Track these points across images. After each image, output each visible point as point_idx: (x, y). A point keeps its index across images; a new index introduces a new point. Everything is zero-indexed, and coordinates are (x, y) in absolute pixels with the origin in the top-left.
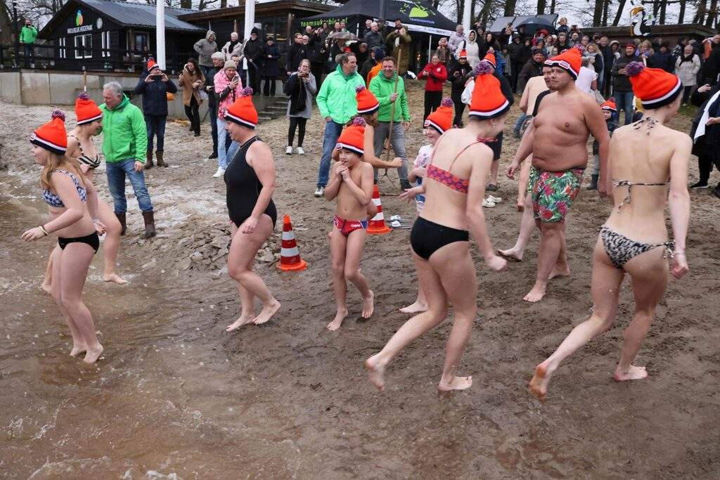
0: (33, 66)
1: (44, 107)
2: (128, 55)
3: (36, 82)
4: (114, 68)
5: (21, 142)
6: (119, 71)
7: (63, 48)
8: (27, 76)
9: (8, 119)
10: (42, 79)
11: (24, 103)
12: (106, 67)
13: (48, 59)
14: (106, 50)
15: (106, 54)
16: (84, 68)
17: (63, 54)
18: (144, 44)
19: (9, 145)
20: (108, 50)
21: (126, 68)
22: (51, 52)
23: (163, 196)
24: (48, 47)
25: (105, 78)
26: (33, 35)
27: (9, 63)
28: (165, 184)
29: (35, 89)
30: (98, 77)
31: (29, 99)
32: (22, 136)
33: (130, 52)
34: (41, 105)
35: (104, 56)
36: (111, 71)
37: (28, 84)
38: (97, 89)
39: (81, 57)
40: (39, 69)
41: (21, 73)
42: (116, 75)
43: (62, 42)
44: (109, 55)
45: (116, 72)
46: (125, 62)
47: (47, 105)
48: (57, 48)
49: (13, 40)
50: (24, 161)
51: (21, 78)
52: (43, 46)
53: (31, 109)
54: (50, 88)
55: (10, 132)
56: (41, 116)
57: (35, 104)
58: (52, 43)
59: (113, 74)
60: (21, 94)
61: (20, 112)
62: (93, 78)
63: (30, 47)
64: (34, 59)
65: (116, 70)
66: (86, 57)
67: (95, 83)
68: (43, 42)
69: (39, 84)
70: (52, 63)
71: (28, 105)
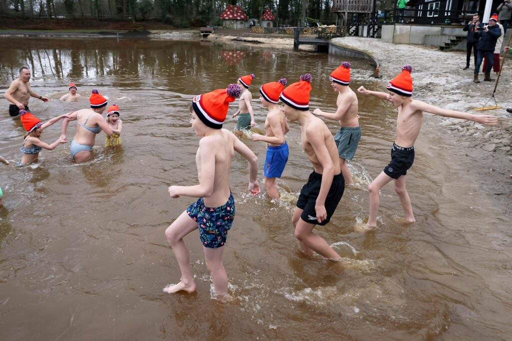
0: (403, 21)
1: (405, 45)
2: (463, 14)
3: (403, 31)
4: (452, 22)
5: (391, 64)
6: (454, 24)
7: (420, 10)
8: (398, 27)
9: (384, 51)
10: (407, 29)
11: (394, 42)
12: (446, 22)
13: (411, 17)
14: (448, 11)
15: (447, 14)
16: (432, 23)
17: (420, 14)
18: (474, 7)
19: (383, 65)
20: (449, 11)
21: (459, 22)
22: (413, 13)
23: (478, 103)
24: (412, 10)
25: (445, 29)
26: (405, 3)
27: (388, 20)
28: (479, 96)
29: (401, 35)
30: (440, 28)
31: (397, 40)
32: (391, 60)
33: (464, 12)
34: (404, 44)
35: (446, 15)
36: (449, 24)
37: (398, 32)
38: (439, 36)
39: (432, 16)
40: (405, 23)
41: (395, 25)
42: (453, 26)
43: (421, 7)
44: (449, 14)
45: (453, 25)
46: (460, 19)
47: (407, 44)
48: (417, 11)
49: (393, 7)
50: (392, 74)
51: (395, 28)
52: (409, 10)
53: (397, 45)
54: (410, 34)
55: (385, 58)
56: (403, 50)
57: (400, 44)
58: (414, 8)
59: (450, 26)
60: (394, 37)
61: (392, 47)
62: (436, 29)
63: (402, 10)
64: (403, 17)
65: (452, 24)
66: (435, 16)
67: (438, 31)
68: (408, 7)
69: (404, 32)
70: (413, 20)
71: (396, 44)
